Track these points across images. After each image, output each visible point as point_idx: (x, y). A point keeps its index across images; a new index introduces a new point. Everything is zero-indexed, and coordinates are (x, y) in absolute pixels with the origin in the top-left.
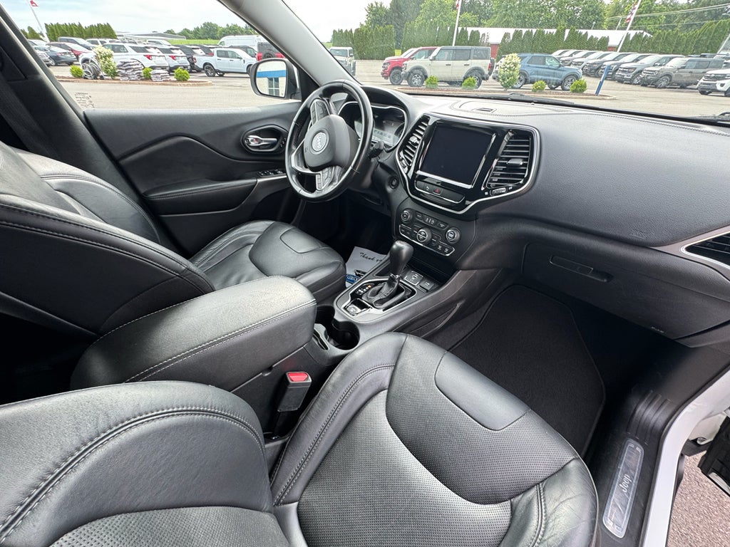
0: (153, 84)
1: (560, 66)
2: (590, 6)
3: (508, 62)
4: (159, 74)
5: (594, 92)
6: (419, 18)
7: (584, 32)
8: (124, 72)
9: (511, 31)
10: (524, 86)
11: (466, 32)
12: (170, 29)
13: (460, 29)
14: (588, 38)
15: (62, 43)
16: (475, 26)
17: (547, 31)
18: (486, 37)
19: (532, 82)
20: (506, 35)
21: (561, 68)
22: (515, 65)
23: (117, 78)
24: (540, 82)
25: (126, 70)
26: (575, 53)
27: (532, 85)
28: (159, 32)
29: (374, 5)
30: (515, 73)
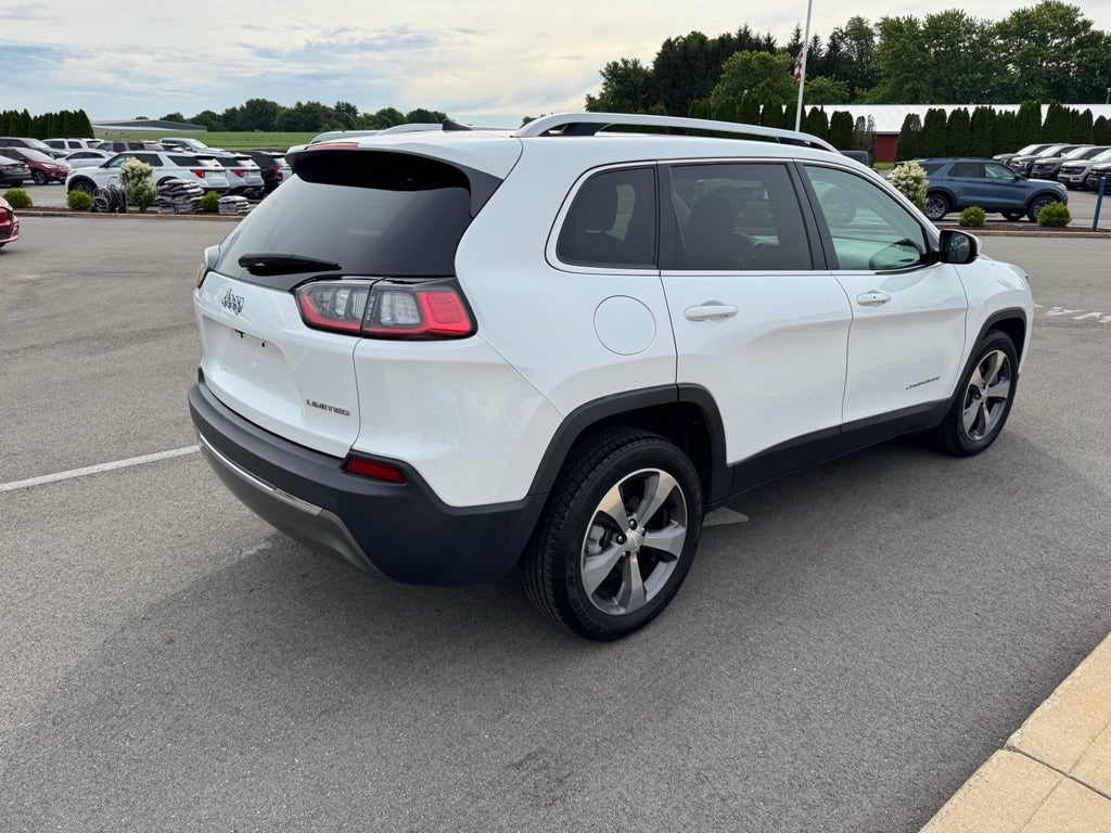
0: (221, 220)
1: (1017, 179)
2: (1094, 61)
3: (903, 175)
4: (235, 202)
5: (1089, 223)
6: (719, 88)
7: (1081, 108)
8: (168, 199)
9: (921, 111)
10: (949, 216)
11: (823, 115)
12: (173, 112)
13: (808, 109)
14: (1095, 119)
15: (11, 148)
16: (844, 102)
17: (998, 109)
18: (866, 123)
19: (959, 209)
20: (911, 119)
21: (1020, 183)
22: (917, 180)
23: (150, 209)
24: (973, 209)
25: (174, 197)
26: (1066, 150)
27: (958, 214)
28: (151, 119)
29: (621, 64)
30: (918, 194)
